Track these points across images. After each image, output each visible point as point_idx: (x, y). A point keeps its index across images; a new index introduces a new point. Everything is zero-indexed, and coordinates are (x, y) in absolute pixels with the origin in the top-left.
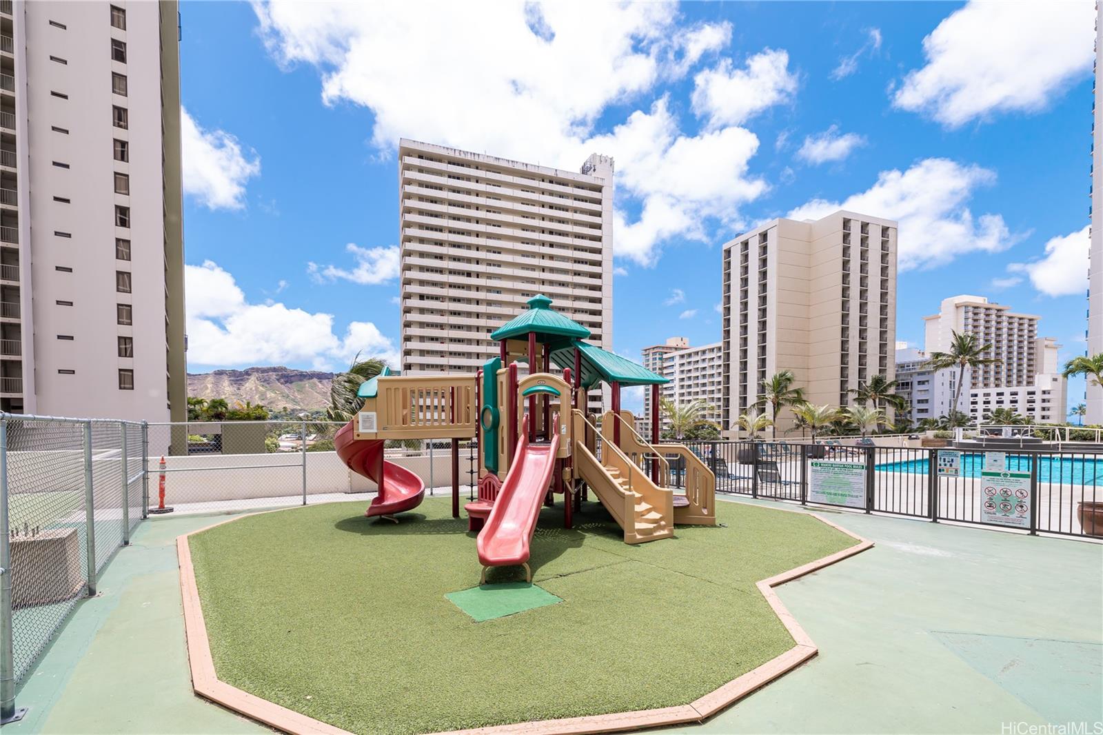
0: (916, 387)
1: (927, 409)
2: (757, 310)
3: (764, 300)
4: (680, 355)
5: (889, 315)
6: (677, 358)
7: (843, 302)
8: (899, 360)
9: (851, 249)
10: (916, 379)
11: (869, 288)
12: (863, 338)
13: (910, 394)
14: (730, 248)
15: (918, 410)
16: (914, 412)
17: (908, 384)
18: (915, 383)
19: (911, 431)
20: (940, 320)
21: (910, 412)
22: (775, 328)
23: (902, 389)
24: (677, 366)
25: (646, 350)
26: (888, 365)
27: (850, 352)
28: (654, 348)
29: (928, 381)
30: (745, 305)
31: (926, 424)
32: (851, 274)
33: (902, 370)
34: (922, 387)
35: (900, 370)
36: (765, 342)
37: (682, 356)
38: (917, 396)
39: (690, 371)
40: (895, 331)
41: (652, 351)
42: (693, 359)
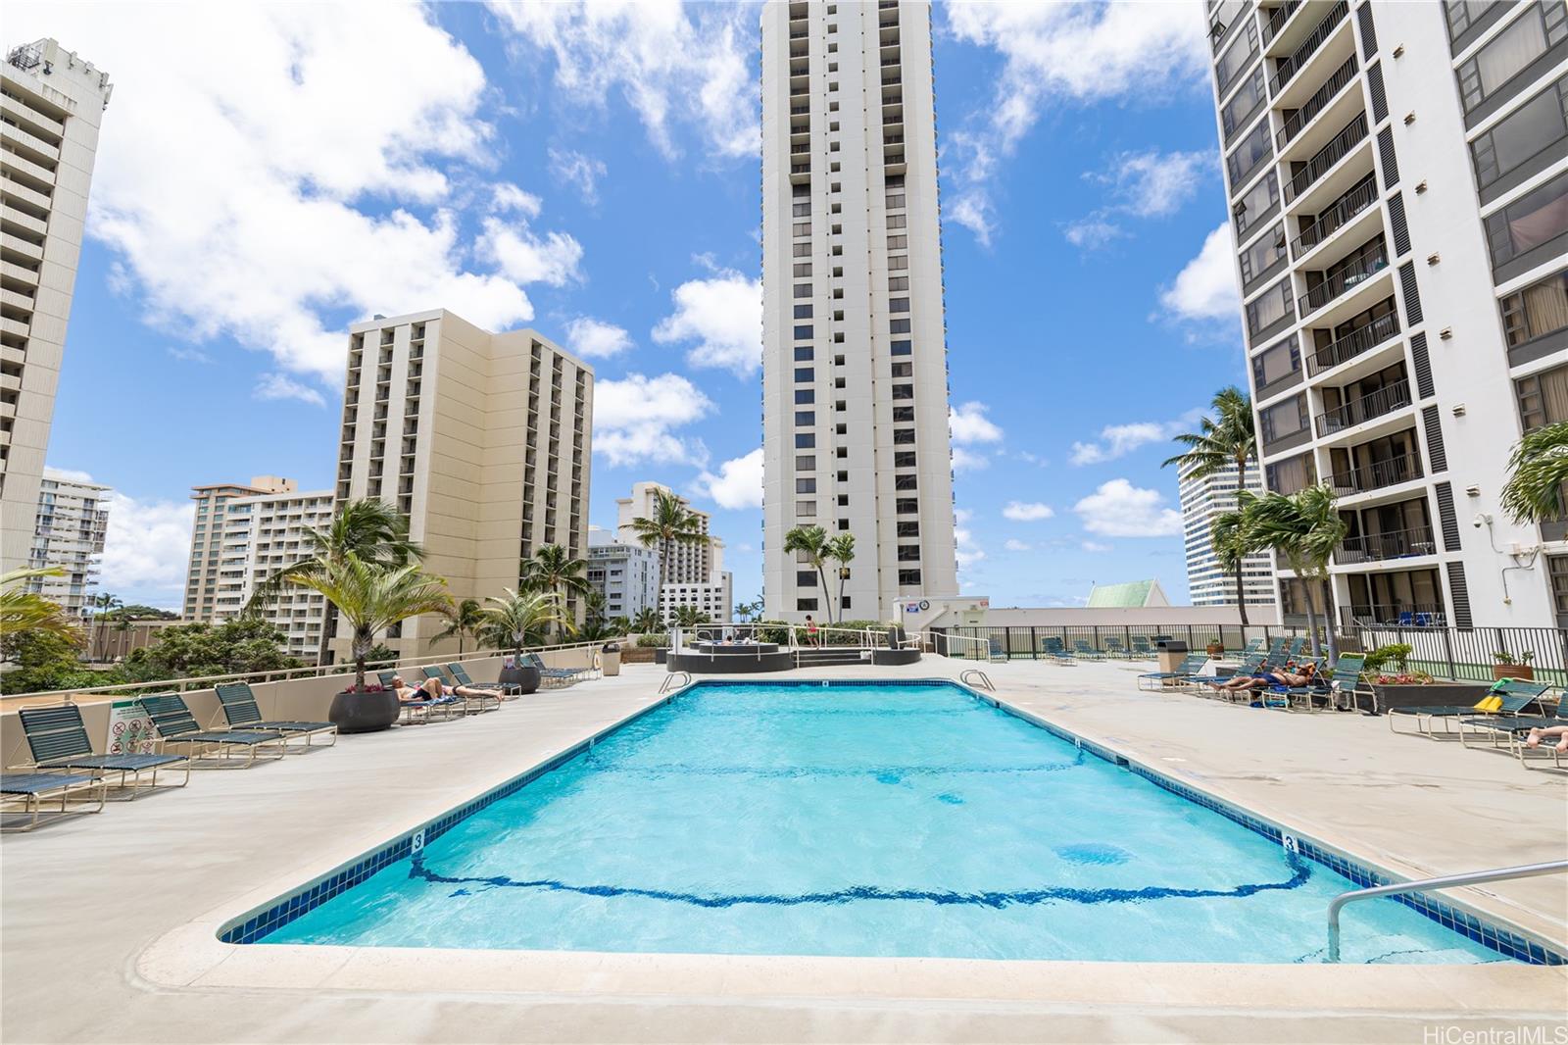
0: (610, 578)
1: (619, 606)
2: (401, 439)
3: (412, 425)
4: (263, 503)
5: (583, 481)
6: (258, 507)
7: (527, 452)
8: (592, 543)
9: (541, 382)
10: (610, 567)
11: (561, 439)
12: (551, 506)
13: (603, 586)
14: (363, 333)
15: (611, 606)
16: (607, 609)
17: (600, 573)
18: (608, 573)
19: (605, 634)
20: (632, 505)
21: (603, 610)
22: (427, 471)
23: (595, 579)
24: (257, 520)
25: (202, 490)
26: (579, 546)
27: (535, 521)
28: (220, 489)
29: (621, 571)
30: (381, 428)
31: (621, 626)
32: (539, 416)
33: (596, 556)
34: (615, 578)
35: (593, 555)
36: (411, 491)
37: (269, 505)
38: (610, 589)
39: (282, 531)
40: (588, 501)
41: (215, 493)
42: (291, 511)
